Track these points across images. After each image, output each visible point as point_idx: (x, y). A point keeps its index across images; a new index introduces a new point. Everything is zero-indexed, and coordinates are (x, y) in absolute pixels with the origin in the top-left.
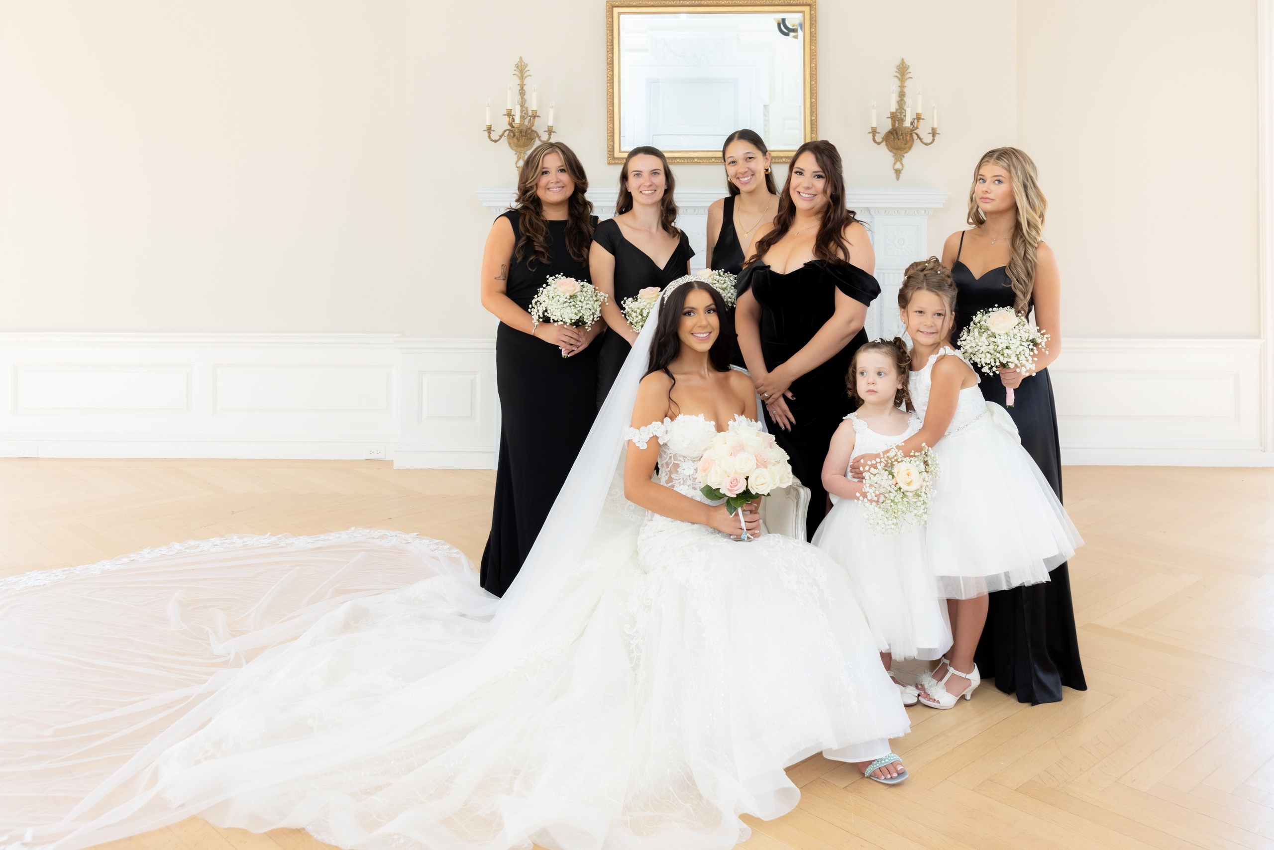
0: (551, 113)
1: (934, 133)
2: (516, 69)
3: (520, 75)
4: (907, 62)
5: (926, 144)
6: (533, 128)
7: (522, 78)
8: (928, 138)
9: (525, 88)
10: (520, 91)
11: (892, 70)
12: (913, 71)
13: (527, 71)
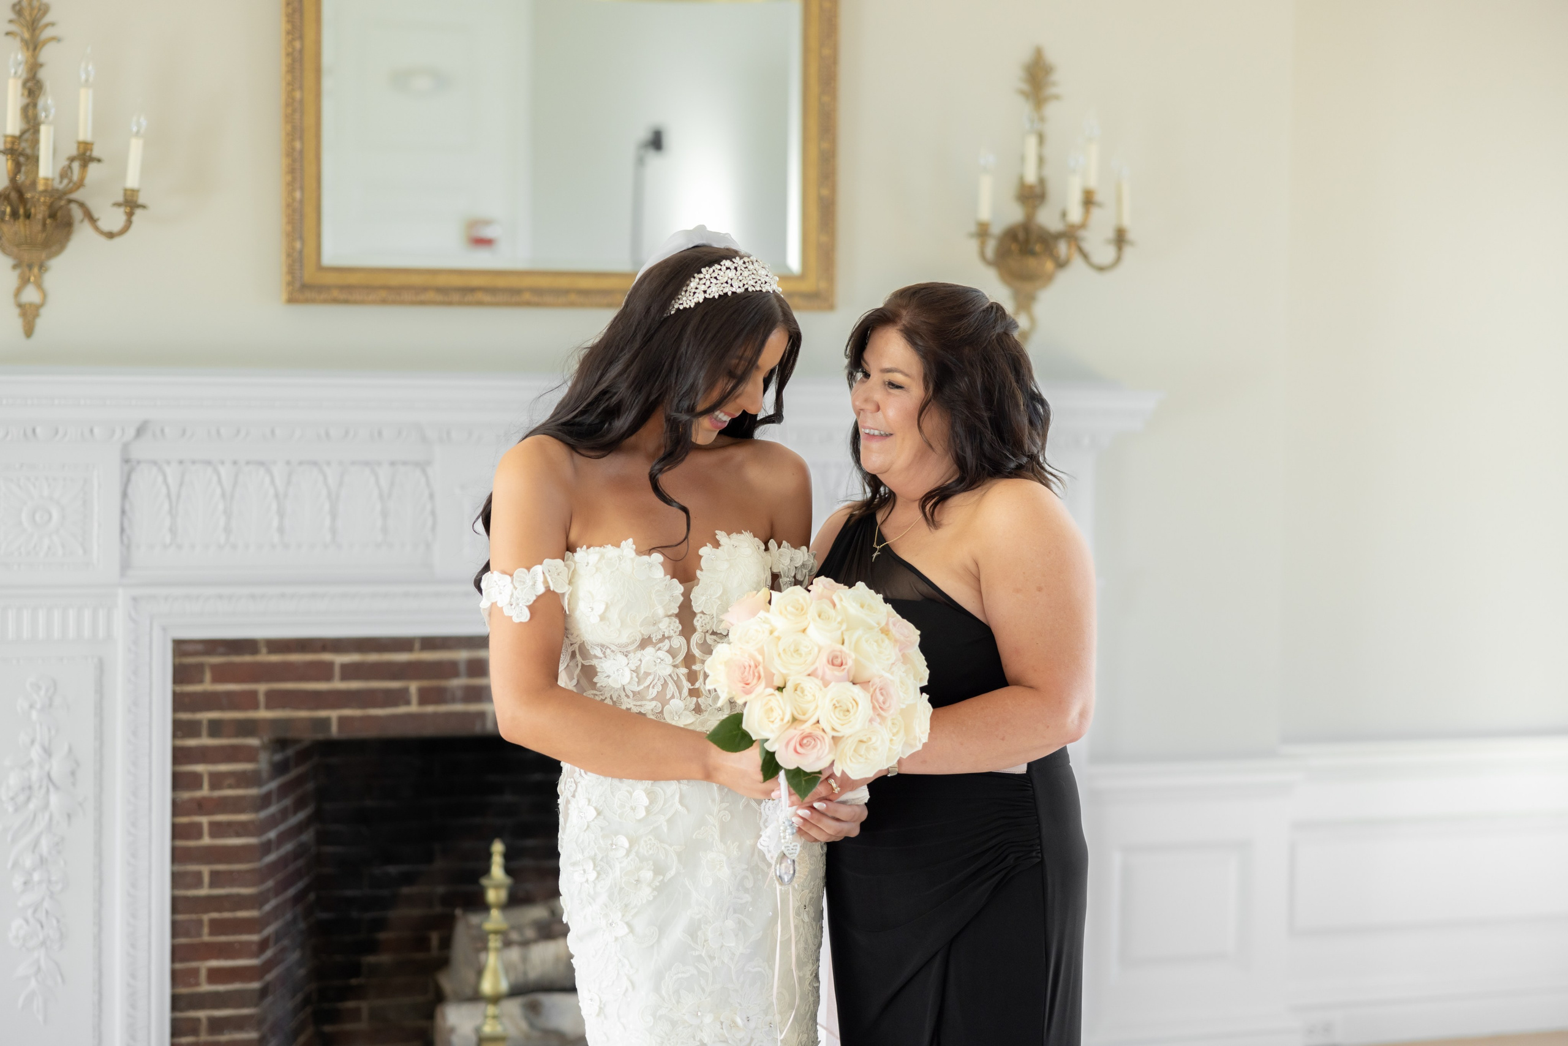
0: (136, 150)
1: (1120, 239)
2: (12, 16)
3: (27, 35)
4: (1052, 56)
5: (1101, 269)
6: (76, 195)
7: (33, 45)
8: (1104, 254)
9: (42, 74)
10: (29, 84)
11: (1013, 76)
12: (1063, 80)
13: (47, 25)
